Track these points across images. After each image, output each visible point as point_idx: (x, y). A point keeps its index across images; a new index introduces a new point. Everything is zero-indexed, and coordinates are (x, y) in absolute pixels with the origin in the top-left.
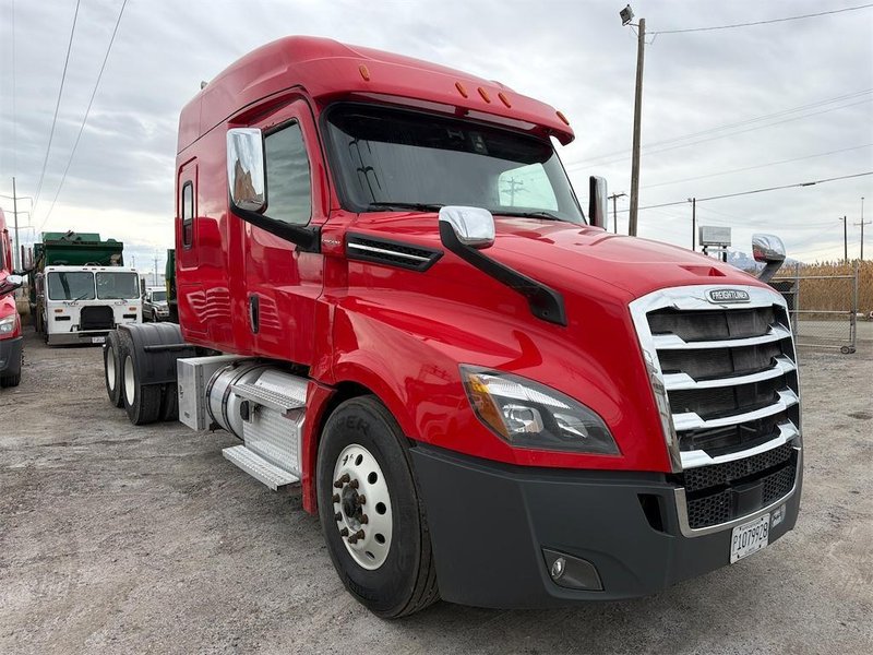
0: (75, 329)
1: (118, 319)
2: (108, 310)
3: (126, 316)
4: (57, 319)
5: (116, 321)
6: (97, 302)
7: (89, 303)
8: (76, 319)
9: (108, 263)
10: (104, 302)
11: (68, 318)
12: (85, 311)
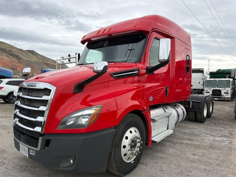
0: (210, 95)
1: (223, 93)
2: (220, 91)
3: (225, 93)
4: (206, 92)
5: (222, 94)
6: (217, 88)
7: (215, 89)
8: (211, 93)
9: (225, 78)
10: (219, 89)
11: (209, 92)
12: (213, 91)
